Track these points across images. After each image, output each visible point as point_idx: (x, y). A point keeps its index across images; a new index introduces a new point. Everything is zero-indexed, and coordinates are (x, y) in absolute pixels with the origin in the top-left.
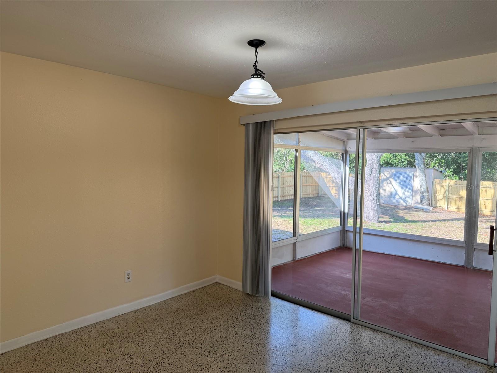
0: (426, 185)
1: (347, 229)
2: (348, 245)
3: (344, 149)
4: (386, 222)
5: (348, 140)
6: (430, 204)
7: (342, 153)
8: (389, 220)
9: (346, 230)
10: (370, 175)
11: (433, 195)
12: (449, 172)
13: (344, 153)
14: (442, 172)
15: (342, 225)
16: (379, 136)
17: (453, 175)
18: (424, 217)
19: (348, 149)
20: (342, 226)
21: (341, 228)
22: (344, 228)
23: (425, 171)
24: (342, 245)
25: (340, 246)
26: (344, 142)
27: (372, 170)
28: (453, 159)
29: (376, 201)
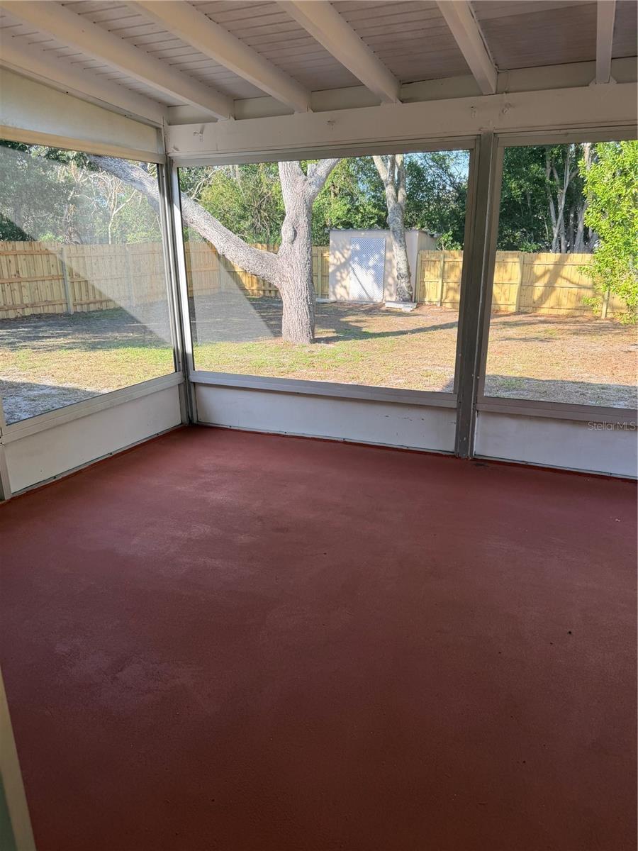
0: (405, 263)
1: (193, 378)
2: (202, 419)
3: (161, 152)
4: (328, 340)
5: (170, 124)
6: (413, 298)
7: (158, 165)
8: (335, 335)
9: (194, 383)
10: (293, 242)
11: (419, 280)
12: (446, 237)
13: (161, 165)
14: (435, 236)
15: (181, 369)
16: (250, 107)
17: (452, 242)
18: (399, 325)
19: (173, 154)
20: (181, 373)
21: (178, 378)
22: (188, 377)
23: (404, 234)
24: (186, 421)
25: (182, 423)
26: (158, 129)
27: (295, 231)
28: (453, 212)
29: (307, 298)
